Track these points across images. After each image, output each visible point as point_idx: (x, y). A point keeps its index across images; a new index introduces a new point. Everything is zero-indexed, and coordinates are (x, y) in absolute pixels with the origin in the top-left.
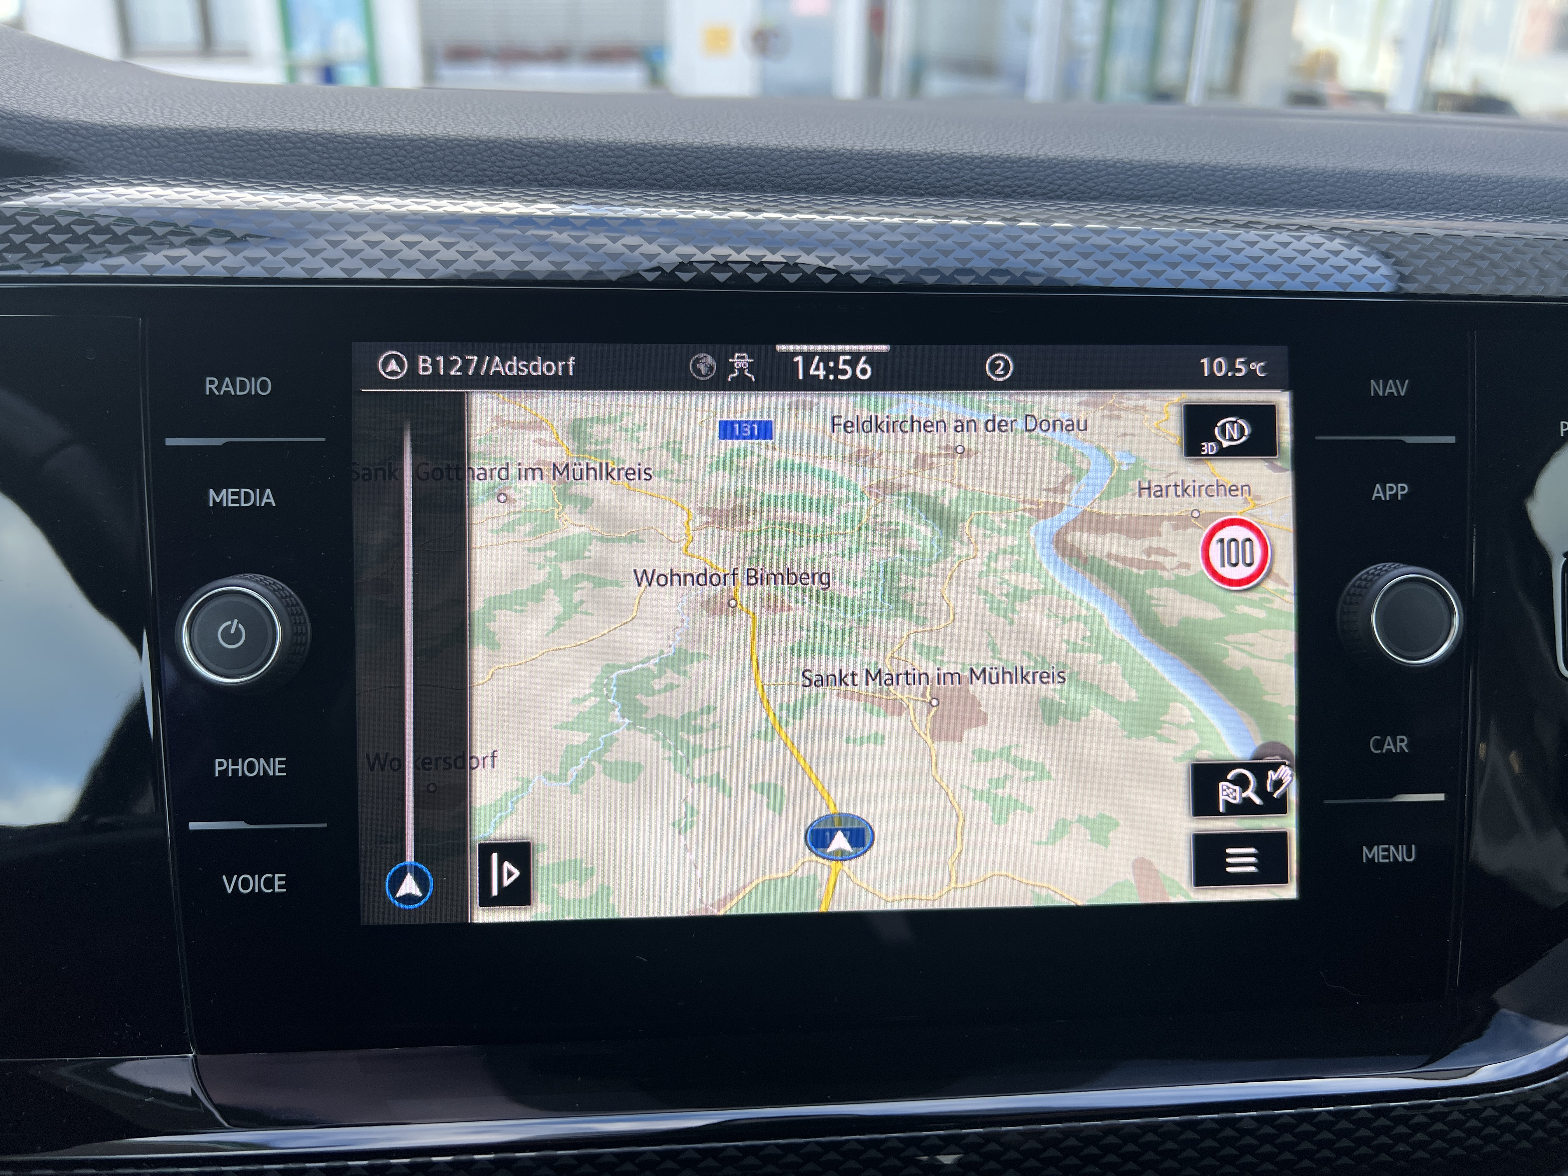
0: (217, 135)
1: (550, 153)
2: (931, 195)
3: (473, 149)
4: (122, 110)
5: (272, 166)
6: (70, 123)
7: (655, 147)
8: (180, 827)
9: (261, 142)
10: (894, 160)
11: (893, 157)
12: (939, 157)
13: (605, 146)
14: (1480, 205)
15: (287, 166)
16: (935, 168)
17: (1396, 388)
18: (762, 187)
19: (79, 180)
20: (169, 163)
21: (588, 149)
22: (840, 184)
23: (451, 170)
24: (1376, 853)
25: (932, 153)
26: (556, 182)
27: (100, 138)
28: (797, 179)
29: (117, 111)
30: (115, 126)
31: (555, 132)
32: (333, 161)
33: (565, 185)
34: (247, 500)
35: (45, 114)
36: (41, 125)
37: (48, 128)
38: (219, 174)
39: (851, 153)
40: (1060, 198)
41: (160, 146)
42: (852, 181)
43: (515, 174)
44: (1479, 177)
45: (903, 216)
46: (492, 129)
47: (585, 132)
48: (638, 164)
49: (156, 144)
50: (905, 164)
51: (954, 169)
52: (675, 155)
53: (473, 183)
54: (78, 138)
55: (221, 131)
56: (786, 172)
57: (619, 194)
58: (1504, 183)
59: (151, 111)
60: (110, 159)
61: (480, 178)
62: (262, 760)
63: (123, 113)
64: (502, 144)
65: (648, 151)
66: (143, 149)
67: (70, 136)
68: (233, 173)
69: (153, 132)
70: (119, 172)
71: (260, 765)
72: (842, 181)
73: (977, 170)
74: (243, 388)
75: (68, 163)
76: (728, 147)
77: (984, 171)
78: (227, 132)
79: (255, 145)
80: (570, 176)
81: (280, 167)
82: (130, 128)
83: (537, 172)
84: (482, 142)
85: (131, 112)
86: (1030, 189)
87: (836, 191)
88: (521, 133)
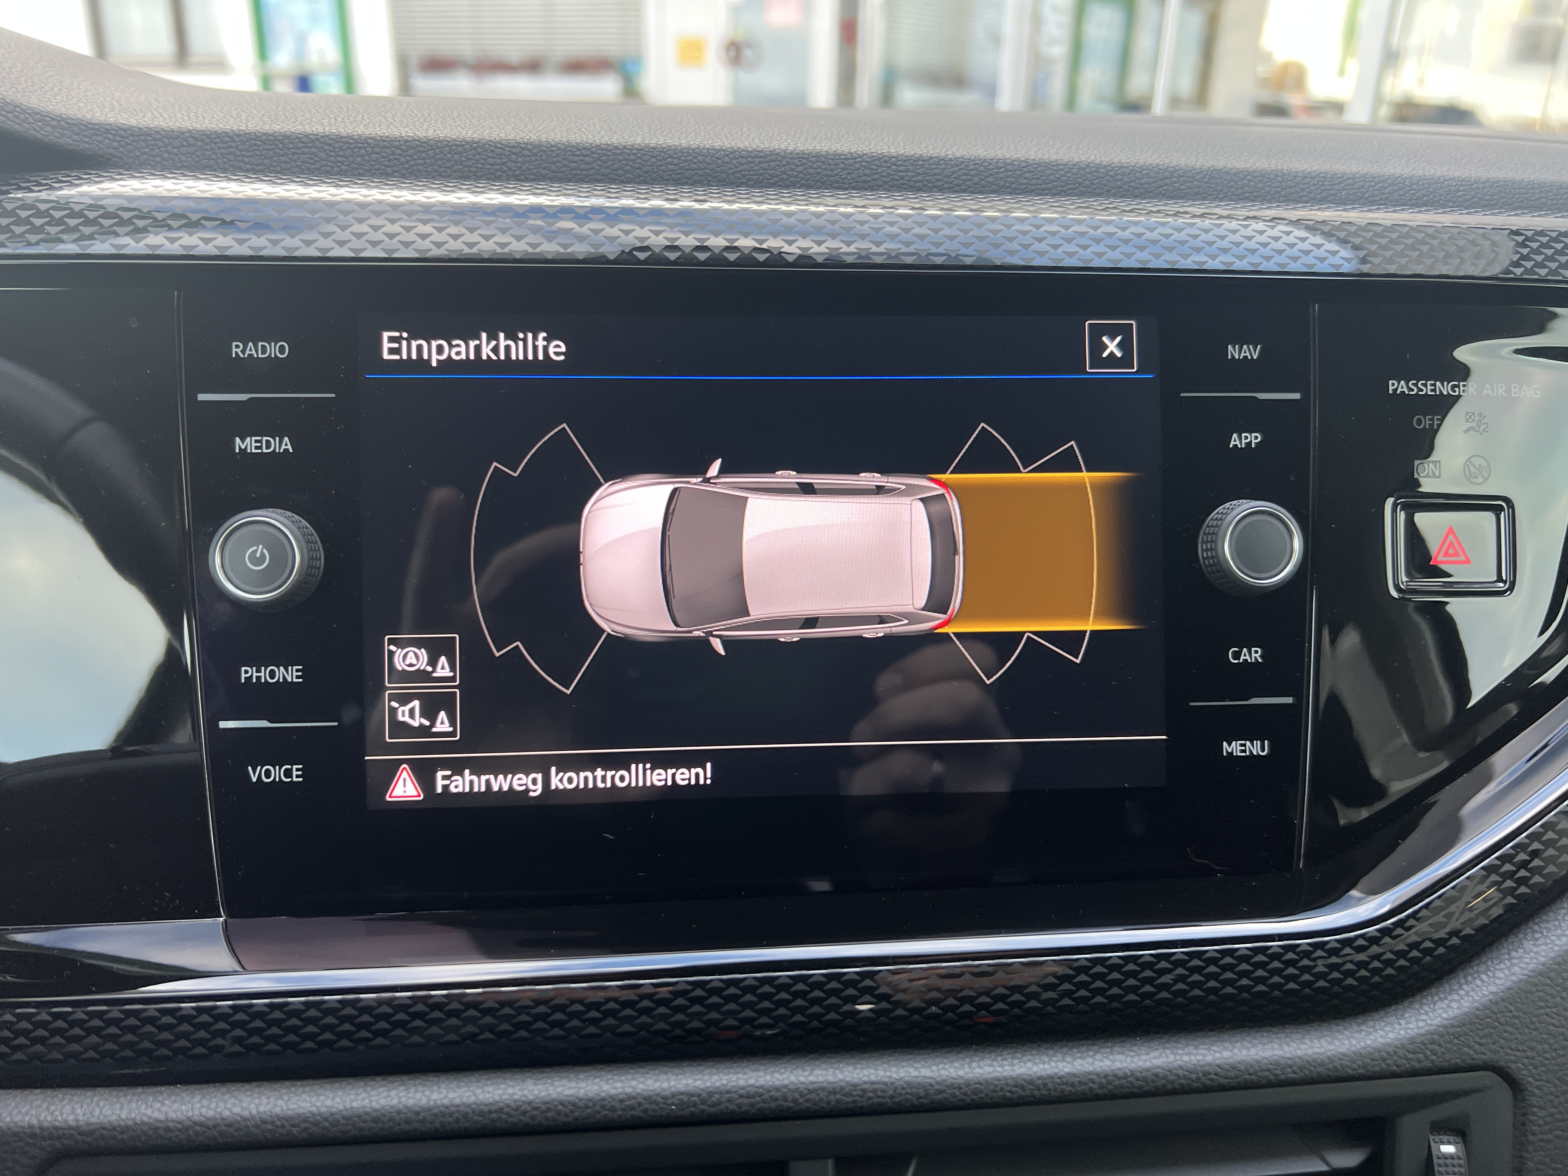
0: (238, 136)
1: (525, 152)
2: (854, 189)
3: (460, 148)
4: (153, 114)
5: (286, 162)
6: (110, 125)
7: (616, 148)
8: (212, 725)
9: (277, 142)
10: (823, 159)
11: (821, 156)
12: (861, 157)
13: (573, 147)
14: (1326, 198)
15: (299, 163)
16: (858, 165)
17: (1250, 352)
18: (709, 181)
19: (120, 174)
20: (197, 160)
21: (559, 149)
22: (776, 179)
23: (440, 167)
24: (1234, 748)
25: (855, 152)
26: (531, 177)
27: (136, 138)
28: (738, 175)
29: (149, 115)
30: (150, 129)
31: (530, 134)
32: (339, 158)
33: (539, 180)
34: (268, 447)
35: (89, 117)
36: (85, 126)
37: (91, 129)
38: (240, 169)
39: (786, 153)
40: (965, 191)
41: (189, 145)
42: (786, 177)
43: (497, 170)
44: (1327, 173)
45: (827, 206)
46: (475, 132)
47: (556, 134)
48: (601, 161)
49: (185, 143)
50: (831, 161)
51: (874, 167)
52: (633, 154)
53: (460, 178)
54: (117, 138)
55: (242, 133)
56: (730, 169)
57: (585, 187)
58: (1349, 179)
59: (179, 115)
60: (145, 157)
61: (466, 174)
62: (282, 668)
63: (155, 117)
64: (485, 145)
65: (610, 151)
66: (174, 148)
67: (111, 136)
68: (253, 169)
69: (183, 133)
70: (154, 167)
71: (280, 673)
72: (777, 176)
73: (893, 167)
74: (264, 352)
75: (110, 159)
76: (679, 148)
77: (899, 168)
78: (246, 134)
79: (271, 145)
80: (543, 172)
81: (293, 164)
82: (163, 130)
83: (514, 168)
84: (467, 143)
85: (162, 116)
86: (938, 183)
87: (772, 185)
88: (502, 135)
